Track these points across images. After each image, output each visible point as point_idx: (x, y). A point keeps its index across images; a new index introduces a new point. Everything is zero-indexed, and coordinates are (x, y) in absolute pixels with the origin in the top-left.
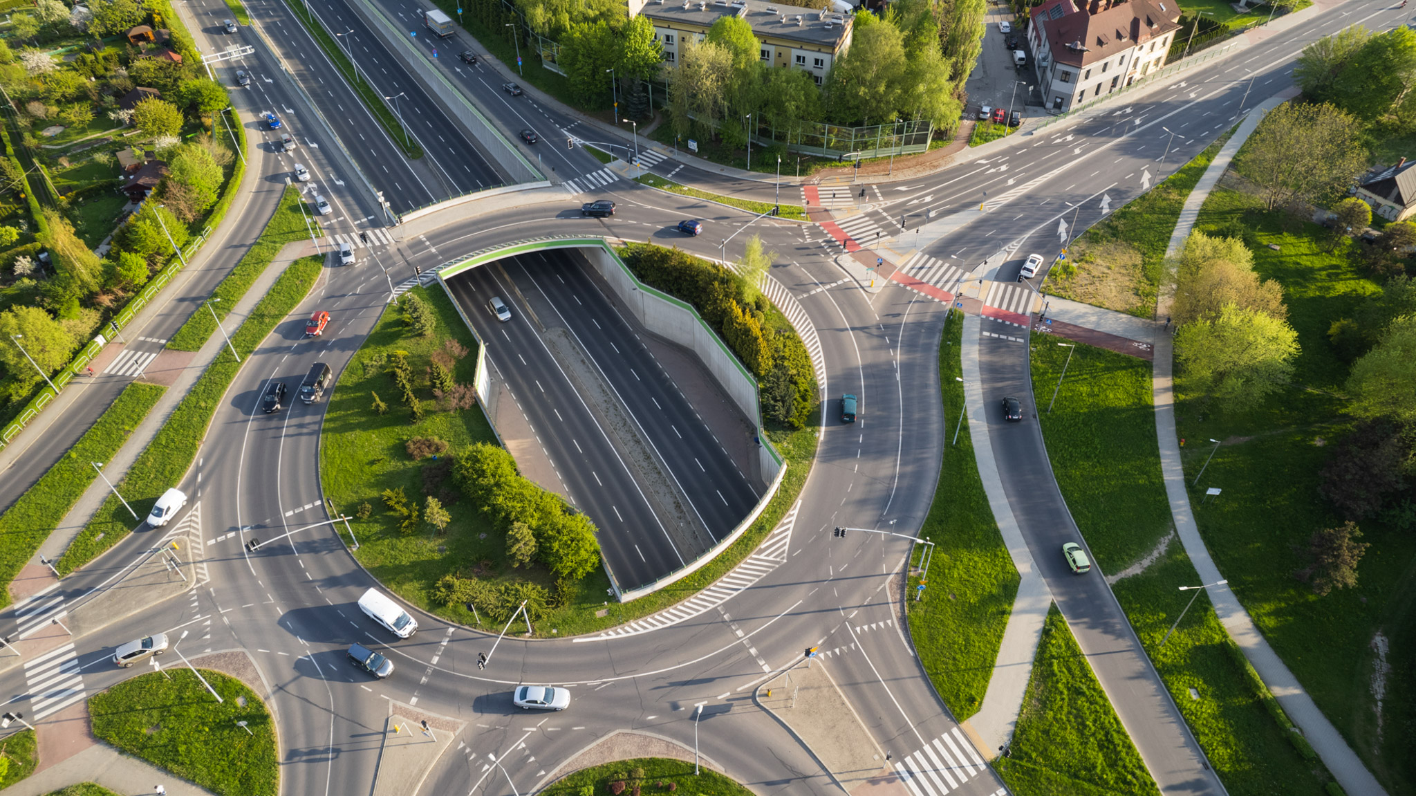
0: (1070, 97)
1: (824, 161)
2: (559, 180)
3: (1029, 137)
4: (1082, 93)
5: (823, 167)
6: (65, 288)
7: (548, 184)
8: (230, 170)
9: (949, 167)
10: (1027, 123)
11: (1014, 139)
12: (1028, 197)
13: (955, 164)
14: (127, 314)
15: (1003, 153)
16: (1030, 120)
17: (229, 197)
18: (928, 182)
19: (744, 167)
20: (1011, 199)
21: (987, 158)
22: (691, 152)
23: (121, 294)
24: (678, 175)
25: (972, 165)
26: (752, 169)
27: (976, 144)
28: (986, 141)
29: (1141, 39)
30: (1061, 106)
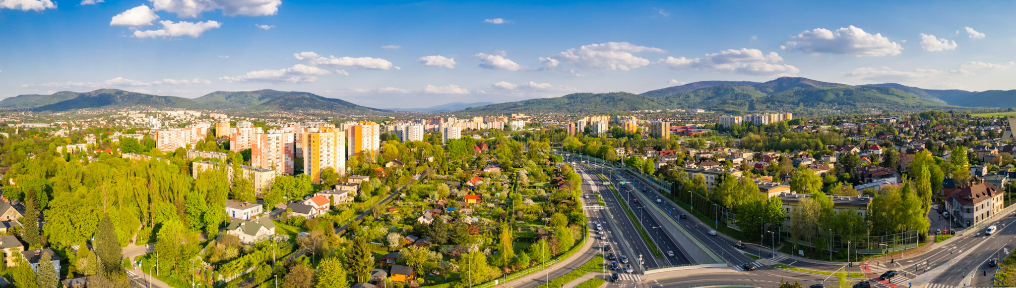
0: (973, 219)
1: (869, 255)
2: (731, 265)
3: (961, 237)
4: (977, 217)
5: (869, 257)
6: (496, 259)
7: (726, 265)
8: (578, 243)
9: (930, 251)
10: (958, 233)
11: (955, 238)
12: (970, 255)
13: (933, 249)
14: (512, 277)
15: (953, 243)
16: (958, 232)
17: (573, 251)
18: (922, 257)
19: (829, 260)
20: (963, 257)
21: (946, 246)
22: (800, 256)
23: (514, 270)
24: (793, 264)
25: (940, 249)
26: (833, 261)
27: (939, 242)
28: (943, 240)
29: (992, 195)
30: (970, 223)
